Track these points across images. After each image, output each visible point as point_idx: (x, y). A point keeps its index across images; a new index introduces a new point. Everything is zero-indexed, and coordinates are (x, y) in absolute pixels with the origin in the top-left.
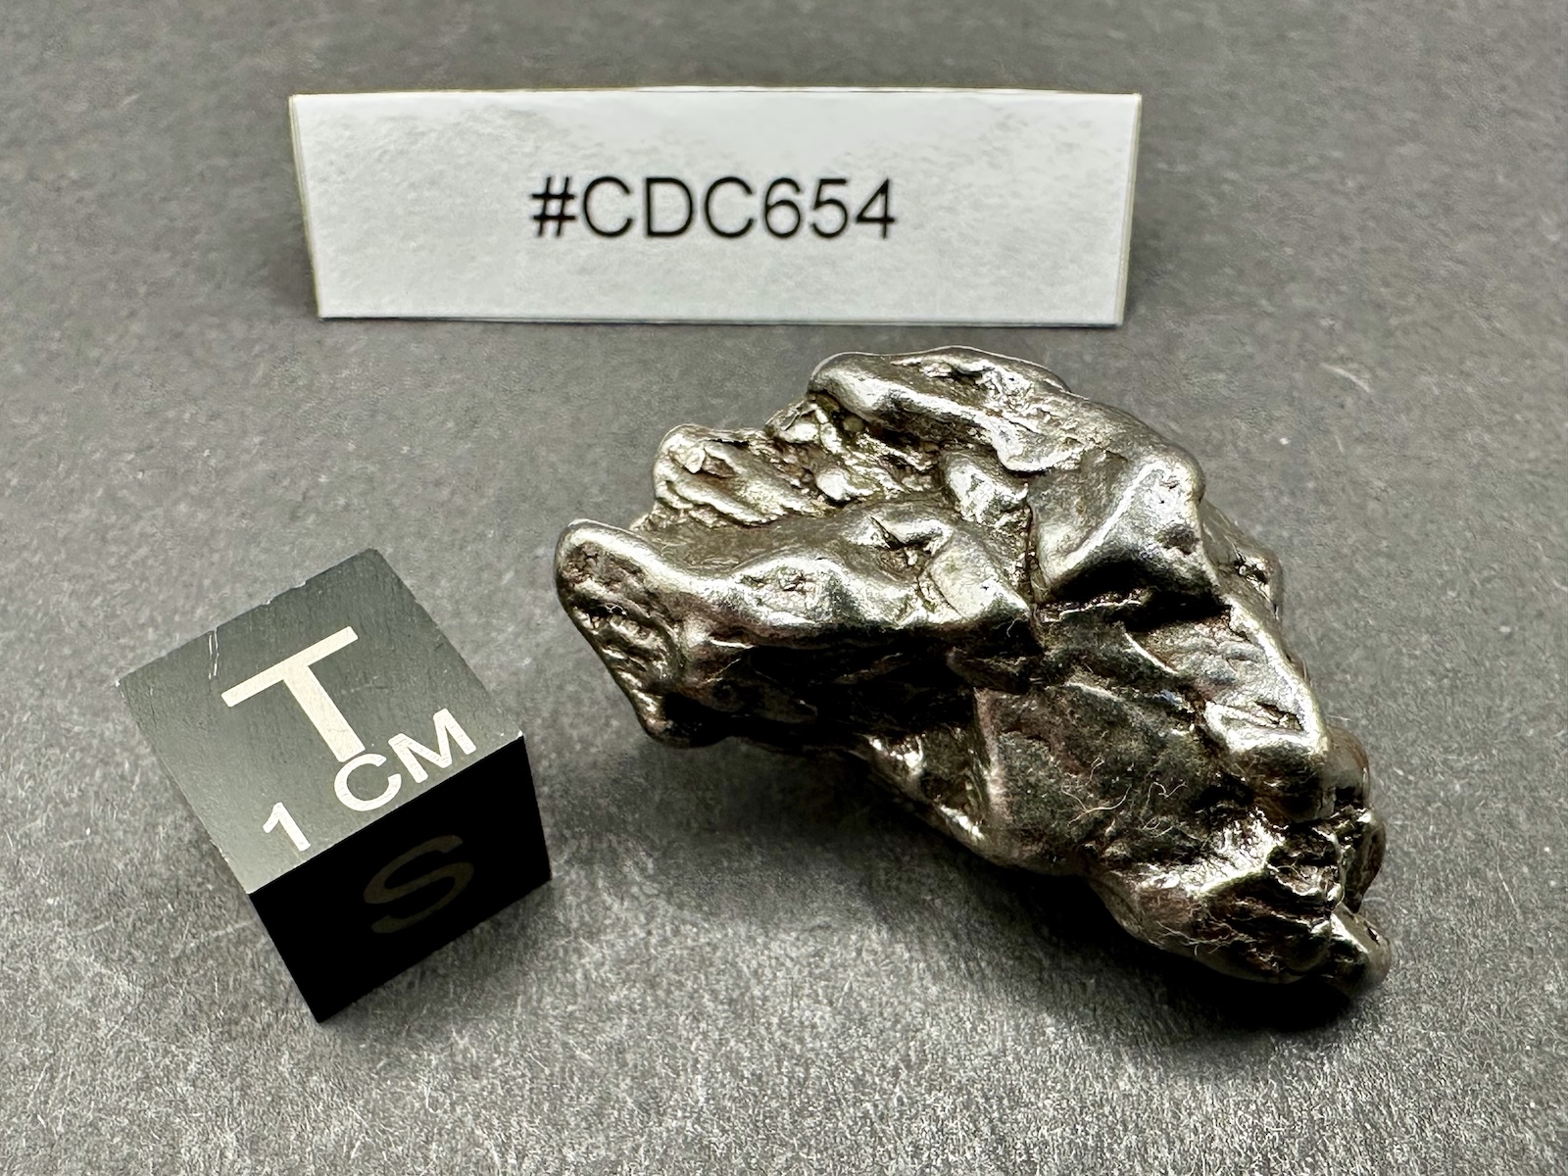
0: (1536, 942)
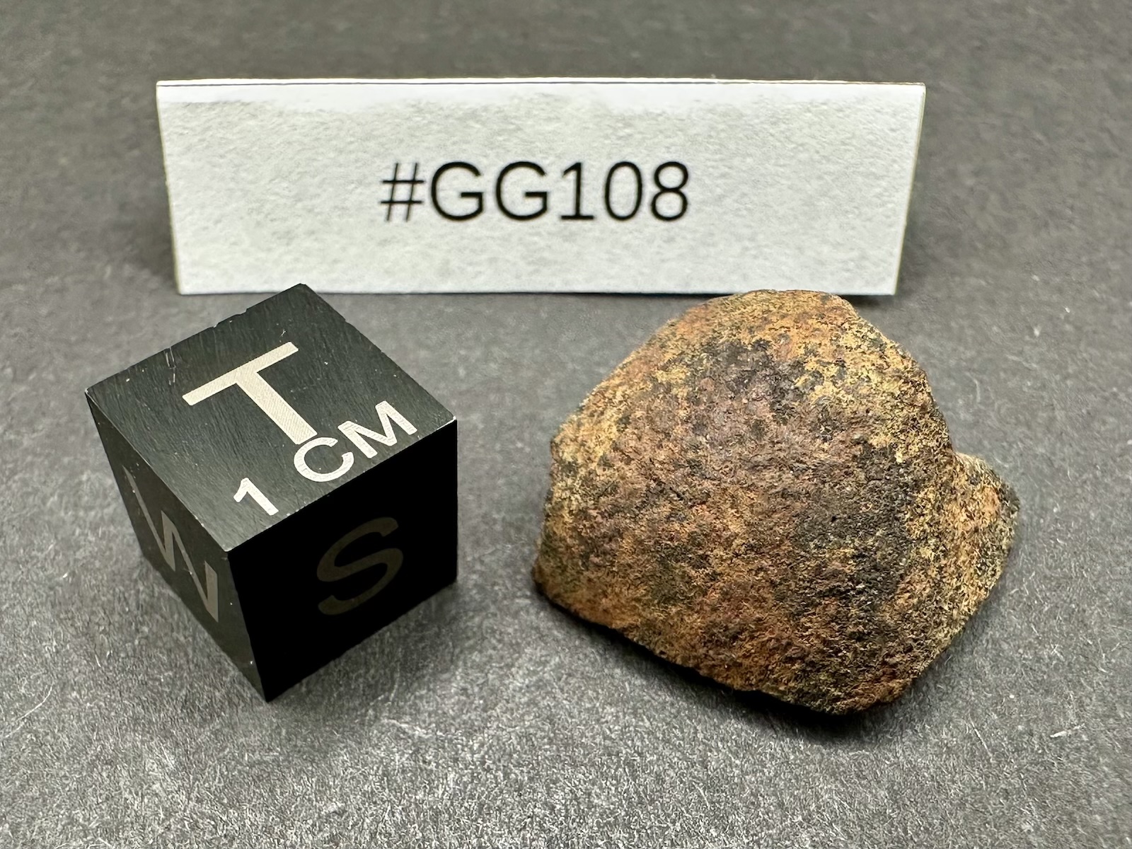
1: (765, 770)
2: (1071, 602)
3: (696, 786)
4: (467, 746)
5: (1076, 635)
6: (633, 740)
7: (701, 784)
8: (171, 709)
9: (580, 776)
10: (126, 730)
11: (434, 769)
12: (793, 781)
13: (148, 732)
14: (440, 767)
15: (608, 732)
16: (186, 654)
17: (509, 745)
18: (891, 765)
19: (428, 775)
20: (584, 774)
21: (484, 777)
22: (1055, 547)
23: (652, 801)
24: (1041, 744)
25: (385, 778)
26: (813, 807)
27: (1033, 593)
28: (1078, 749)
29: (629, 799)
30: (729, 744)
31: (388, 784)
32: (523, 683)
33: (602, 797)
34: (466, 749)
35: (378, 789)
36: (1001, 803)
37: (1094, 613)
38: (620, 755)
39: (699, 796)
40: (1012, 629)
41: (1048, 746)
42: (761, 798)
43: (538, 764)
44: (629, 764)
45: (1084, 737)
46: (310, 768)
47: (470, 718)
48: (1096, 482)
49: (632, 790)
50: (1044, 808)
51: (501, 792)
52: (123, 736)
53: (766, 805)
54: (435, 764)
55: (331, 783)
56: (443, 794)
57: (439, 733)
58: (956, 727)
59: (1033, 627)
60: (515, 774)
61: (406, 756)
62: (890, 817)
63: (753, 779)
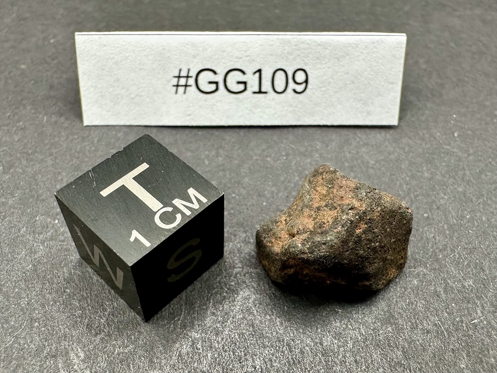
0: (454, 346)
1: (348, 345)
2: (476, 260)
3: (319, 355)
4: (216, 340)
5: (479, 274)
6: (289, 334)
7: (320, 353)
8: (81, 329)
9: (267, 352)
10: (61, 340)
11: (202, 352)
12: (361, 349)
13: (71, 341)
14: (204, 351)
15: (279, 331)
16: (87, 303)
17: (235, 339)
18: (403, 340)
19: (199, 355)
20: (268, 351)
21: (224, 355)
22: (468, 235)
23: (299, 362)
24: (467, 327)
25: (180, 358)
26: (370, 361)
27: (460, 255)
28: (482, 328)
29: (289, 362)
30: (332, 333)
31: (181, 360)
32: (239, 309)
33: (277, 361)
34: (215, 342)
35: (176, 363)
36: (451, 355)
37: (486, 264)
38: (284, 341)
39: (320, 359)
40: (452, 273)
41: (470, 327)
42: (347, 358)
43: (248, 347)
44: (288, 345)
45: (485, 322)
46: (146, 354)
47: (217, 326)
48: (485, 203)
49: (290, 357)
50: (469, 356)
51: (232, 362)
52: (60, 343)
53: (349, 361)
54: (202, 350)
55: (156, 361)
56: (206, 364)
57: (203, 335)
58: (430, 320)
59: (460, 272)
60: (238, 353)
61: (189, 346)
62: (404, 364)
63: (343, 349)
